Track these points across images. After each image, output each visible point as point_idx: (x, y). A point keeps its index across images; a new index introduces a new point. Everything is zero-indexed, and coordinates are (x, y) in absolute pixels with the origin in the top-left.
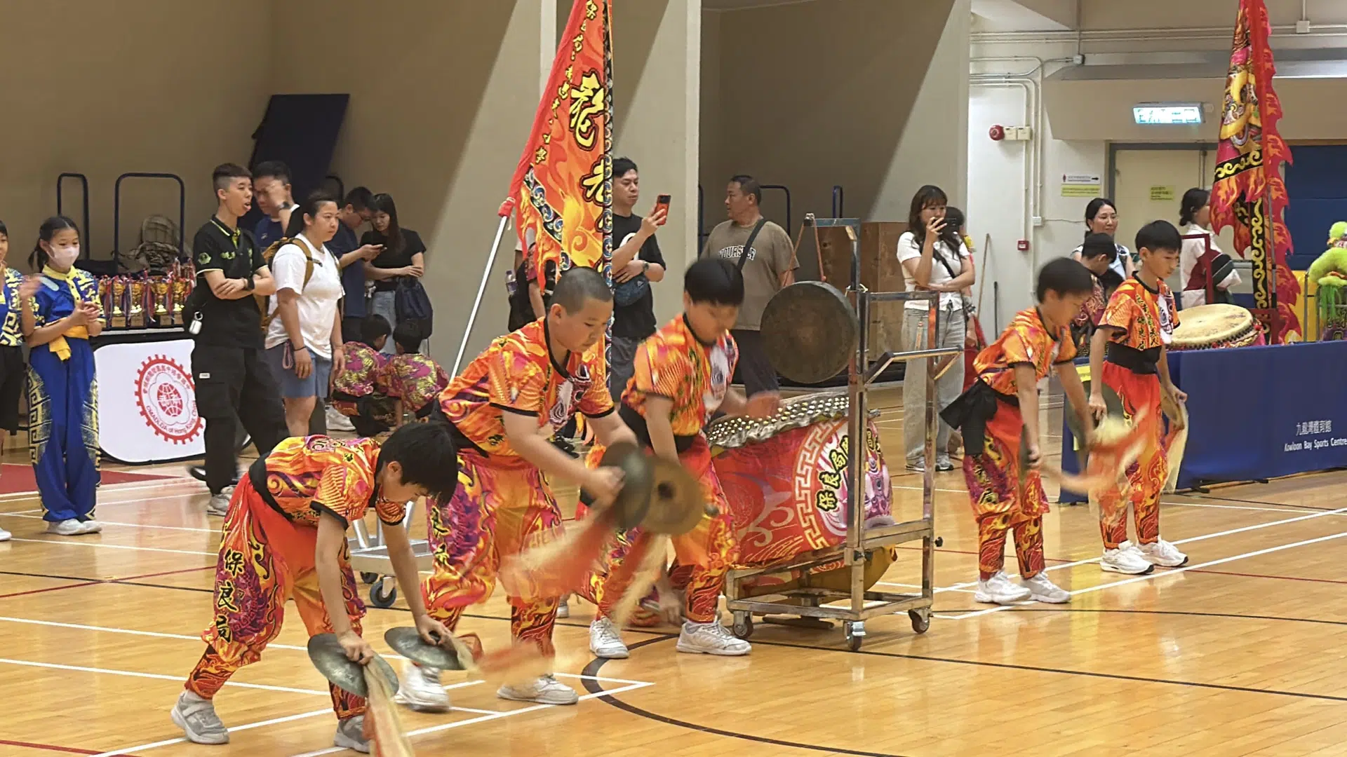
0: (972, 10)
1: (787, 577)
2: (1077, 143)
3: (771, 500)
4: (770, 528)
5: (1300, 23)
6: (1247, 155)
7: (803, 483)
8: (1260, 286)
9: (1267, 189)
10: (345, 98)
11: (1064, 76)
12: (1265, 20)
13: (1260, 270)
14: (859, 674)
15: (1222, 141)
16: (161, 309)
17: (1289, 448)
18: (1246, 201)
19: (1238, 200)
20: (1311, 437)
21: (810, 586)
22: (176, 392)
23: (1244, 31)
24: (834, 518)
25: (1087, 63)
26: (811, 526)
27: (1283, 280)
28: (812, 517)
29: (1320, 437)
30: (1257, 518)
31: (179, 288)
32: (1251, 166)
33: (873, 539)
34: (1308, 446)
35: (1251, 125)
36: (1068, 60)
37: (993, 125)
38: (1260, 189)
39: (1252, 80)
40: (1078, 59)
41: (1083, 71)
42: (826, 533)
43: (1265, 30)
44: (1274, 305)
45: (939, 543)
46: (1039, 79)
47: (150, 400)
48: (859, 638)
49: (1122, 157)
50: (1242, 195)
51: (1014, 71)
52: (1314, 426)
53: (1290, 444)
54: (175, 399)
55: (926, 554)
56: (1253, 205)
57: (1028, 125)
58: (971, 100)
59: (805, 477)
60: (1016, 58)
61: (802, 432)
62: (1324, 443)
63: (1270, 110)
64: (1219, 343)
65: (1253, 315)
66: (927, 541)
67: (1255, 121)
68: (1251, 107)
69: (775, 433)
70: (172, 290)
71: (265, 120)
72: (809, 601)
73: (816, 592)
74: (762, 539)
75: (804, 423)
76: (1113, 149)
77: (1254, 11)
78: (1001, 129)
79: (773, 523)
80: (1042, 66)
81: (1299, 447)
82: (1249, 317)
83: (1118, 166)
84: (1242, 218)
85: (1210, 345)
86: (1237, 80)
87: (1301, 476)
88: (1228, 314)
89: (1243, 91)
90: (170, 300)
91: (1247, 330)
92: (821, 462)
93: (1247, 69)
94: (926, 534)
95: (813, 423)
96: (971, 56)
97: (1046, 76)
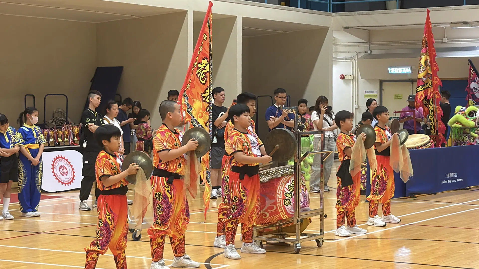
0: (333, 36)
1: (274, 229)
2: (370, 80)
3: (269, 202)
4: (268, 212)
5: (443, 39)
6: (427, 83)
7: (279, 196)
8: (432, 128)
9: (434, 94)
10: (122, 67)
11: (364, 57)
12: (433, 38)
13: (432, 122)
14: (299, 261)
15: (419, 79)
16: (60, 140)
17: (443, 182)
18: (427, 99)
19: (424, 99)
20: (450, 179)
21: (282, 232)
22: (65, 168)
23: (425, 42)
24: (290, 208)
25: (373, 53)
26: (282, 211)
27: (440, 125)
28: (282, 208)
29: (454, 178)
30: (433, 206)
31: (66, 132)
32: (429, 87)
33: (303, 215)
34: (449, 182)
35: (428, 73)
36: (366, 52)
37: (341, 74)
38: (432, 95)
39: (428, 58)
40: (369, 52)
41: (371, 56)
42: (287, 213)
43: (433, 41)
44: (437, 134)
45: (326, 216)
46: (356, 59)
47: (57, 171)
48: (299, 249)
49: (385, 85)
50: (426, 97)
51: (347, 56)
52: (451, 175)
53: (443, 181)
54: (65, 170)
55: (321, 220)
56: (429, 100)
57: (353, 74)
58: (333, 66)
59: (280, 194)
60: (348, 52)
61: (279, 179)
62: (455, 181)
63: (435, 68)
64: (419, 147)
65: (430, 138)
66: (321, 216)
67: (430, 72)
68: (428, 67)
69: (269, 179)
70: (64, 134)
71: (95, 75)
72: (282, 236)
73: (284, 233)
74: (266, 215)
75: (279, 176)
76: (381, 82)
77: (429, 35)
78: (343, 75)
79: (269, 210)
80: (357, 54)
81: (446, 182)
82: (429, 138)
83: (383, 88)
84: (426, 105)
85: (415, 148)
86: (423, 58)
87: (447, 192)
88: (422, 137)
89: (426, 62)
90: (63, 137)
91: (428, 143)
92: (285, 189)
93: (426, 54)
94: (321, 213)
95: (282, 176)
96: (333, 51)
97: (359, 57)
